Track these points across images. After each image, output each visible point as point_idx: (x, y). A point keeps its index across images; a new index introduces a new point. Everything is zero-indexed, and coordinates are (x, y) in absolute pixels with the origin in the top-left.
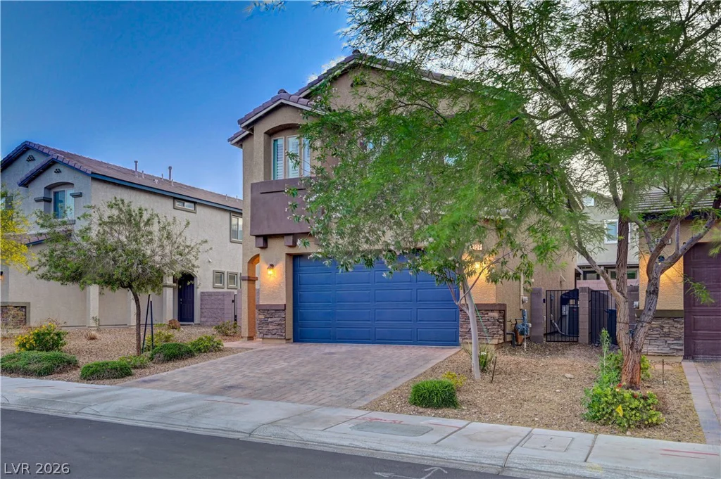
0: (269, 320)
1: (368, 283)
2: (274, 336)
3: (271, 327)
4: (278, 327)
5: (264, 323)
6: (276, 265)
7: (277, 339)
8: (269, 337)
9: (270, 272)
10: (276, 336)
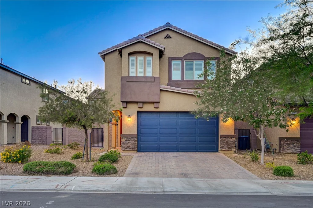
0: (128, 141)
1: (176, 125)
2: (130, 149)
3: (129, 145)
4: (133, 145)
5: (126, 143)
6: (132, 116)
7: (132, 150)
8: (128, 150)
9: (129, 119)
10: (132, 149)
